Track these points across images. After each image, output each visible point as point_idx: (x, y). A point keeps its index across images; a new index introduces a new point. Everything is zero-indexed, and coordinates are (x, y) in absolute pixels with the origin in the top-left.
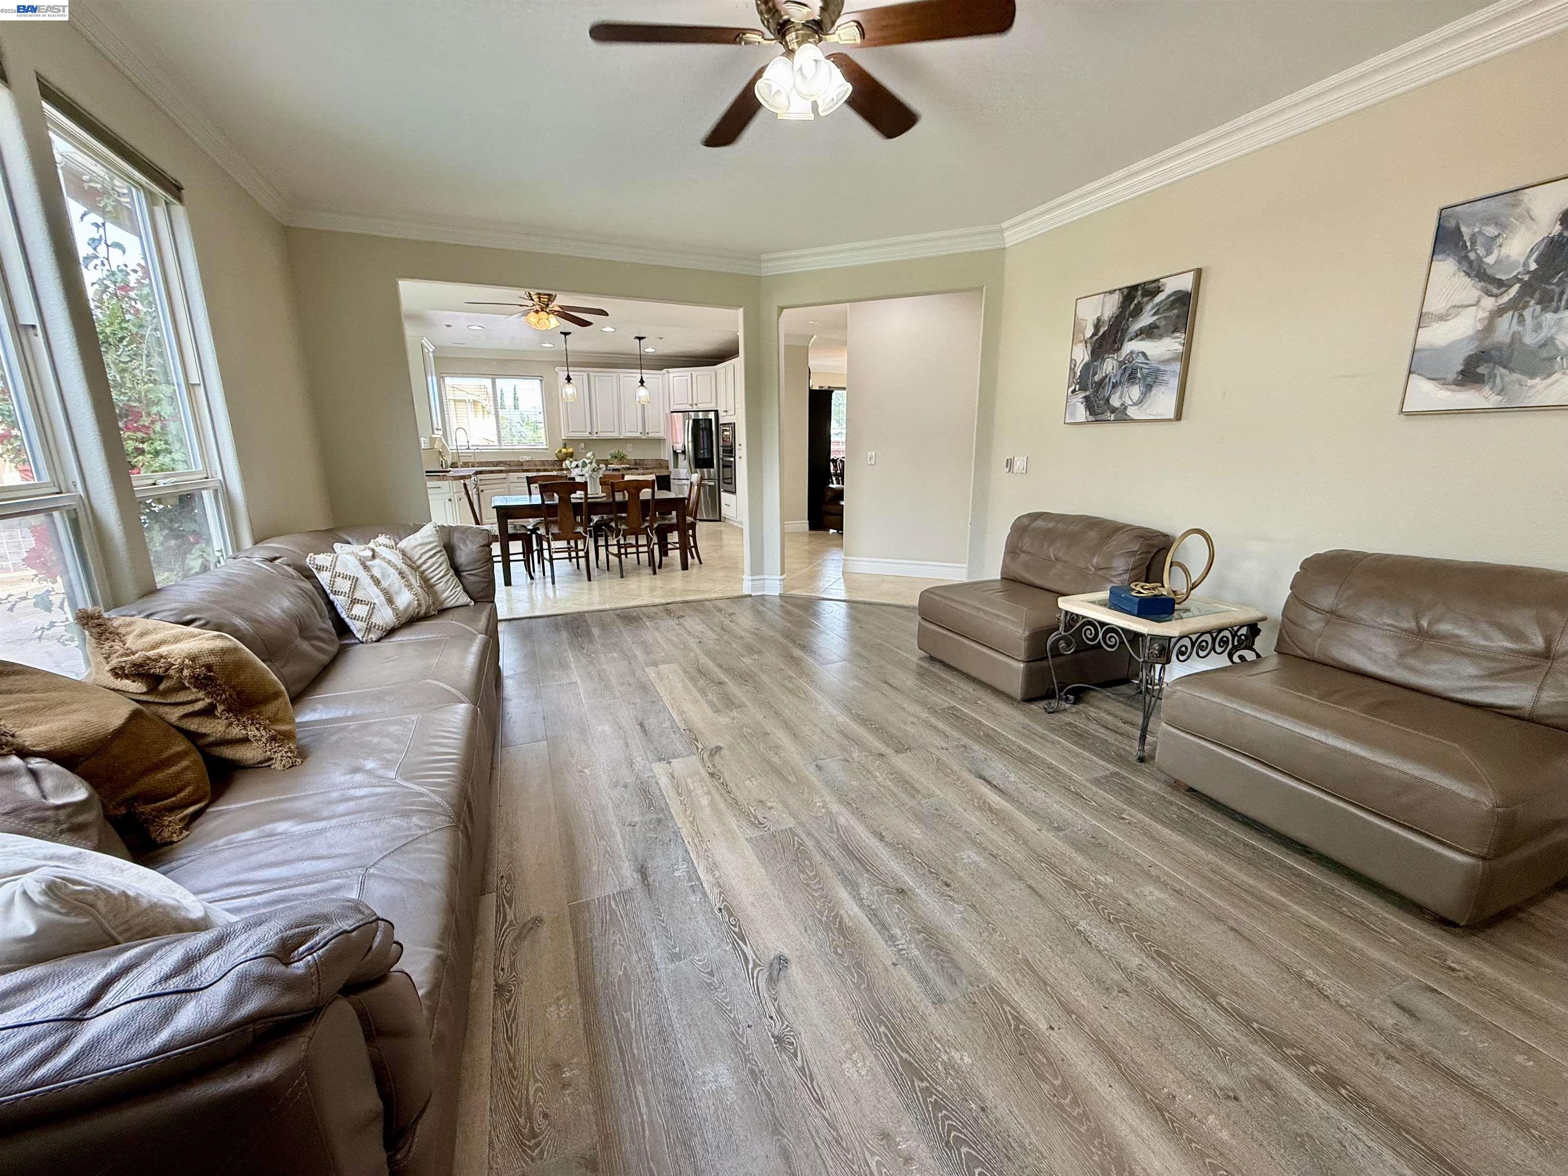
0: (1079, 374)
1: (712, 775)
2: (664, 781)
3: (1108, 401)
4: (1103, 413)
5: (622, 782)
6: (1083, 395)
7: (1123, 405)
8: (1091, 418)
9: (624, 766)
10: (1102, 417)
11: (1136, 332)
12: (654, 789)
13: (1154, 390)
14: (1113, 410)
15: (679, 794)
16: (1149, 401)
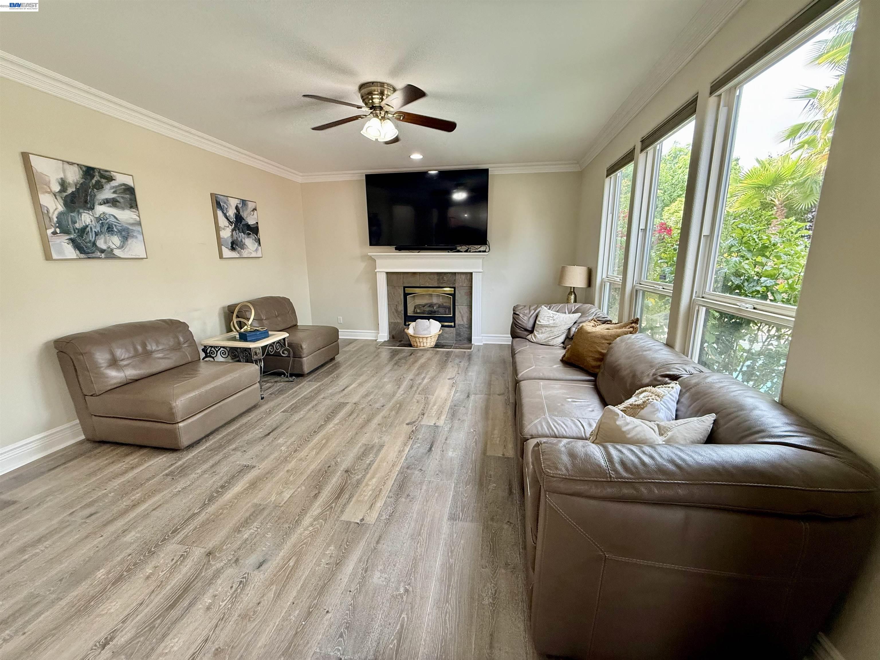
0: (55, 220)
1: (423, 414)
2: (443, 418)
3: (94, 244)
4: (93, 253)
5: (460, 421)
6: (68, 237)
7: (109, 248)
8: (82, 256)
9: (455, 428)
10: (93, 255)
11: (103, 200)
12: (449, 415)
13: (130, 241)
14: (102, 251)
15: (442, 411)
16: (128, 247)
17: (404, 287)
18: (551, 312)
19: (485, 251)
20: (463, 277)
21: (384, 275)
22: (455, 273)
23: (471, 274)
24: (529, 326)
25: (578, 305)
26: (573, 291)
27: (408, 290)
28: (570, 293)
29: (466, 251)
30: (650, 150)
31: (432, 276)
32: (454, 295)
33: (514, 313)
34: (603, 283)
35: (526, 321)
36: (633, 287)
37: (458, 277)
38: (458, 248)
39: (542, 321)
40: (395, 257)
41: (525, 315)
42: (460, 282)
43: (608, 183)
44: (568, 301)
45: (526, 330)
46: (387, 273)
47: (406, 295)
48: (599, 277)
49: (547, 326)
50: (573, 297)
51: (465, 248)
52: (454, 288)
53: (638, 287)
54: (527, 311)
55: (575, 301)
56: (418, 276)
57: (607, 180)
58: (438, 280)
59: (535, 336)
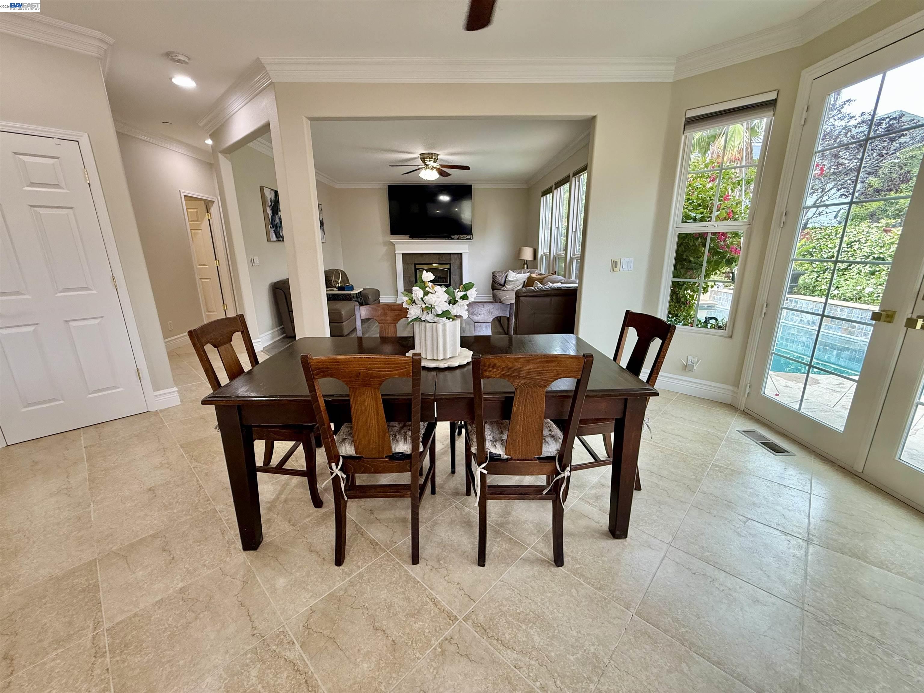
0: (271, 220)
3: (279, 233)
6: (273, 229)
8: (277, 239)
10: (280, 239)
17: (415, 264)
18: (514, 274)
19: (470, 239)
20: (456, 256)
21: (401, 255)
22: (450, 254)
23: (461, 254)
24: (502, 283)
25: (529, 270)
26: (526, 262)
27: (417, 266)
28: (524, 264)
29: (458, 239)
30: (559, 189)
31: (434, 256)
32: (450, 269)
33: (493, 276)
34: (542, 256)
35: (501, 279)
36: (554, 256)
37: (452, 256)
38: (453, 237)
39: (510, 278)
40: (410, 243)
41: (499, 276)
42: (454, 260)
43: (543, 200)
44: (523, 268)
45: (501, 285)
46: (403, 254)
47: (416, 269)
48: (540, 253)
49: (512, 281)
50: (526, 266)
51: (457, 236)
52: (450, 264)
53: (556, 256)
54: (500, 274)
55: (527, 268)
56: (424, 256)
57: (542, 198)
58: (439, 258)
59: (506, 287)
